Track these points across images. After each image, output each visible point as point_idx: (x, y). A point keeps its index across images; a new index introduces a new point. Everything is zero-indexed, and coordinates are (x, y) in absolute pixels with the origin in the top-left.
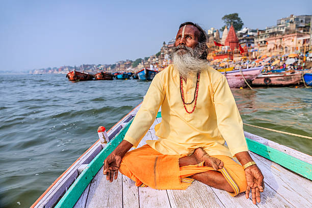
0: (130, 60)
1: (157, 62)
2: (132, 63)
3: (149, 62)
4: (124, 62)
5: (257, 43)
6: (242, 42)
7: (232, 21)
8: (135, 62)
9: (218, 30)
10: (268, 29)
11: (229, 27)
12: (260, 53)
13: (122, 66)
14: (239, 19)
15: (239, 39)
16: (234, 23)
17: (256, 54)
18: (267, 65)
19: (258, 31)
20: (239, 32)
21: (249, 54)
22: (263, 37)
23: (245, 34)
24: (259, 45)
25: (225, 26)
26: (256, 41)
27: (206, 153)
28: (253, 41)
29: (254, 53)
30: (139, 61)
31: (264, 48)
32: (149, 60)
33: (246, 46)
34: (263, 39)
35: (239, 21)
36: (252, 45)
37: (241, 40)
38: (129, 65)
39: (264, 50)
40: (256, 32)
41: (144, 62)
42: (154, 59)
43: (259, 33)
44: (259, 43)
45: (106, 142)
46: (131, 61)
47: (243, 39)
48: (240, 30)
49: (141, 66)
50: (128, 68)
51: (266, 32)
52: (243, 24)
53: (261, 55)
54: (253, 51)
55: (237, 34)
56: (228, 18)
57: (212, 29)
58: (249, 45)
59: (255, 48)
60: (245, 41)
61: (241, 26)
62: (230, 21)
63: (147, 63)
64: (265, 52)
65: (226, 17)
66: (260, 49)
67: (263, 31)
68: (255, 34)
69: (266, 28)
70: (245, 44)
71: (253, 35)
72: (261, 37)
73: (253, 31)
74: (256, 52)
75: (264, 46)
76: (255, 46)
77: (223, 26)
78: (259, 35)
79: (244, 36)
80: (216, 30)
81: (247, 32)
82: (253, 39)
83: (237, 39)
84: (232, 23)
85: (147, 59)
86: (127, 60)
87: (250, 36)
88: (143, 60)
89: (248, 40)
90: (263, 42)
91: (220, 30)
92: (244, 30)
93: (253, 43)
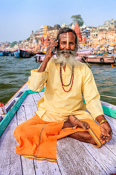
0: (8, 42)
1: (28, 44)
2: (10, 44)
3: (22, 44)
4: (4, 43)
5: (92, 35)
6: (83, 34)
7: (77, 20)
8: (12, 44)
9: (68, 25)
10: (98, 27)
11: (75, 24)
12: (93, 42)
13: (3, 46)
14: (81, 19)
15: (81, 32)
16: (78, 21)
17: (91, 43)
18: (97, 50)
19: (92, 28)
20: (81, 27)
21: (87, 42)
22: (96, 32)
23: (84, 29)
24: (93, 37)
25: (72, 23)
26: (91, 34)
27: (76, 119)
28: (89, 34)
29: (90, 42)
30: (15, 43)
31: (96, 39)
32: (22, 43)
33: (85, 37)
34: (96, 33)
35: (81, 20)
36: (89, 37)
37: (82, 33)
38: (8, 46)
39: (96, 40)
40: (91, 28)
41: (18, 44)
42: (25, 42)
43: (93, 29)
44: (93, 35)
45: (4, 114)
46: (10, 43)
47: (84, 32)
48: (82, 26)
49: (16, 47)
50: (7, 47)
51: (97, 29)
52: (83, 22)
53: (94, 43)
54: (90, 41)
55: (80, 28)
56: (75, 17)
57: (64, 24)
58: (87, 36)
59: (91, 39)
60: (85, 33)
61: (83, 24)
62: (76, 19)
63: (21, 45)
64: (96, 41)
65: (73, 17)
66: (94, 39)
67: (95, 28)
68: (91, 30)
69: (97, 26)
70: (85, 35)
71: (89, 30)
72: (95, 32)
73: (90, 28)
74: (91, 41)
75: (96, 38)
76: (91, 37)
77: (71, 23)
78: (93, 30)
79: (84, 30)
80: (67, 25)
81: (86, 28)
82: (90, 33)
83: (80, 32)
84: (77, 21)
85: (20, 42)
86: (6, 42)
87: (88, 30)
88: (18, 43)
89: (87, 33)
90: (96, 35)
91: (70, 25)
92: (84, 26)
93: (90, 35)
